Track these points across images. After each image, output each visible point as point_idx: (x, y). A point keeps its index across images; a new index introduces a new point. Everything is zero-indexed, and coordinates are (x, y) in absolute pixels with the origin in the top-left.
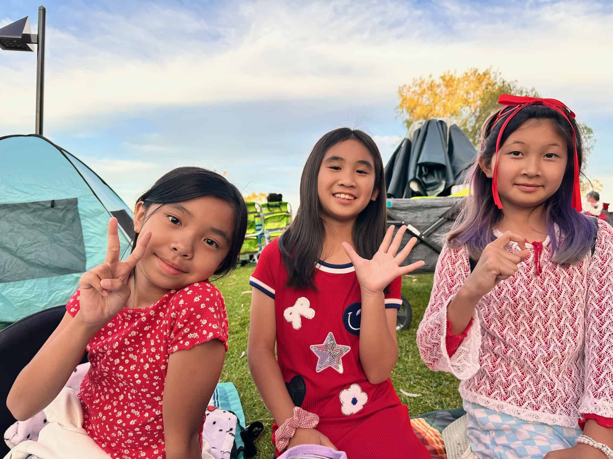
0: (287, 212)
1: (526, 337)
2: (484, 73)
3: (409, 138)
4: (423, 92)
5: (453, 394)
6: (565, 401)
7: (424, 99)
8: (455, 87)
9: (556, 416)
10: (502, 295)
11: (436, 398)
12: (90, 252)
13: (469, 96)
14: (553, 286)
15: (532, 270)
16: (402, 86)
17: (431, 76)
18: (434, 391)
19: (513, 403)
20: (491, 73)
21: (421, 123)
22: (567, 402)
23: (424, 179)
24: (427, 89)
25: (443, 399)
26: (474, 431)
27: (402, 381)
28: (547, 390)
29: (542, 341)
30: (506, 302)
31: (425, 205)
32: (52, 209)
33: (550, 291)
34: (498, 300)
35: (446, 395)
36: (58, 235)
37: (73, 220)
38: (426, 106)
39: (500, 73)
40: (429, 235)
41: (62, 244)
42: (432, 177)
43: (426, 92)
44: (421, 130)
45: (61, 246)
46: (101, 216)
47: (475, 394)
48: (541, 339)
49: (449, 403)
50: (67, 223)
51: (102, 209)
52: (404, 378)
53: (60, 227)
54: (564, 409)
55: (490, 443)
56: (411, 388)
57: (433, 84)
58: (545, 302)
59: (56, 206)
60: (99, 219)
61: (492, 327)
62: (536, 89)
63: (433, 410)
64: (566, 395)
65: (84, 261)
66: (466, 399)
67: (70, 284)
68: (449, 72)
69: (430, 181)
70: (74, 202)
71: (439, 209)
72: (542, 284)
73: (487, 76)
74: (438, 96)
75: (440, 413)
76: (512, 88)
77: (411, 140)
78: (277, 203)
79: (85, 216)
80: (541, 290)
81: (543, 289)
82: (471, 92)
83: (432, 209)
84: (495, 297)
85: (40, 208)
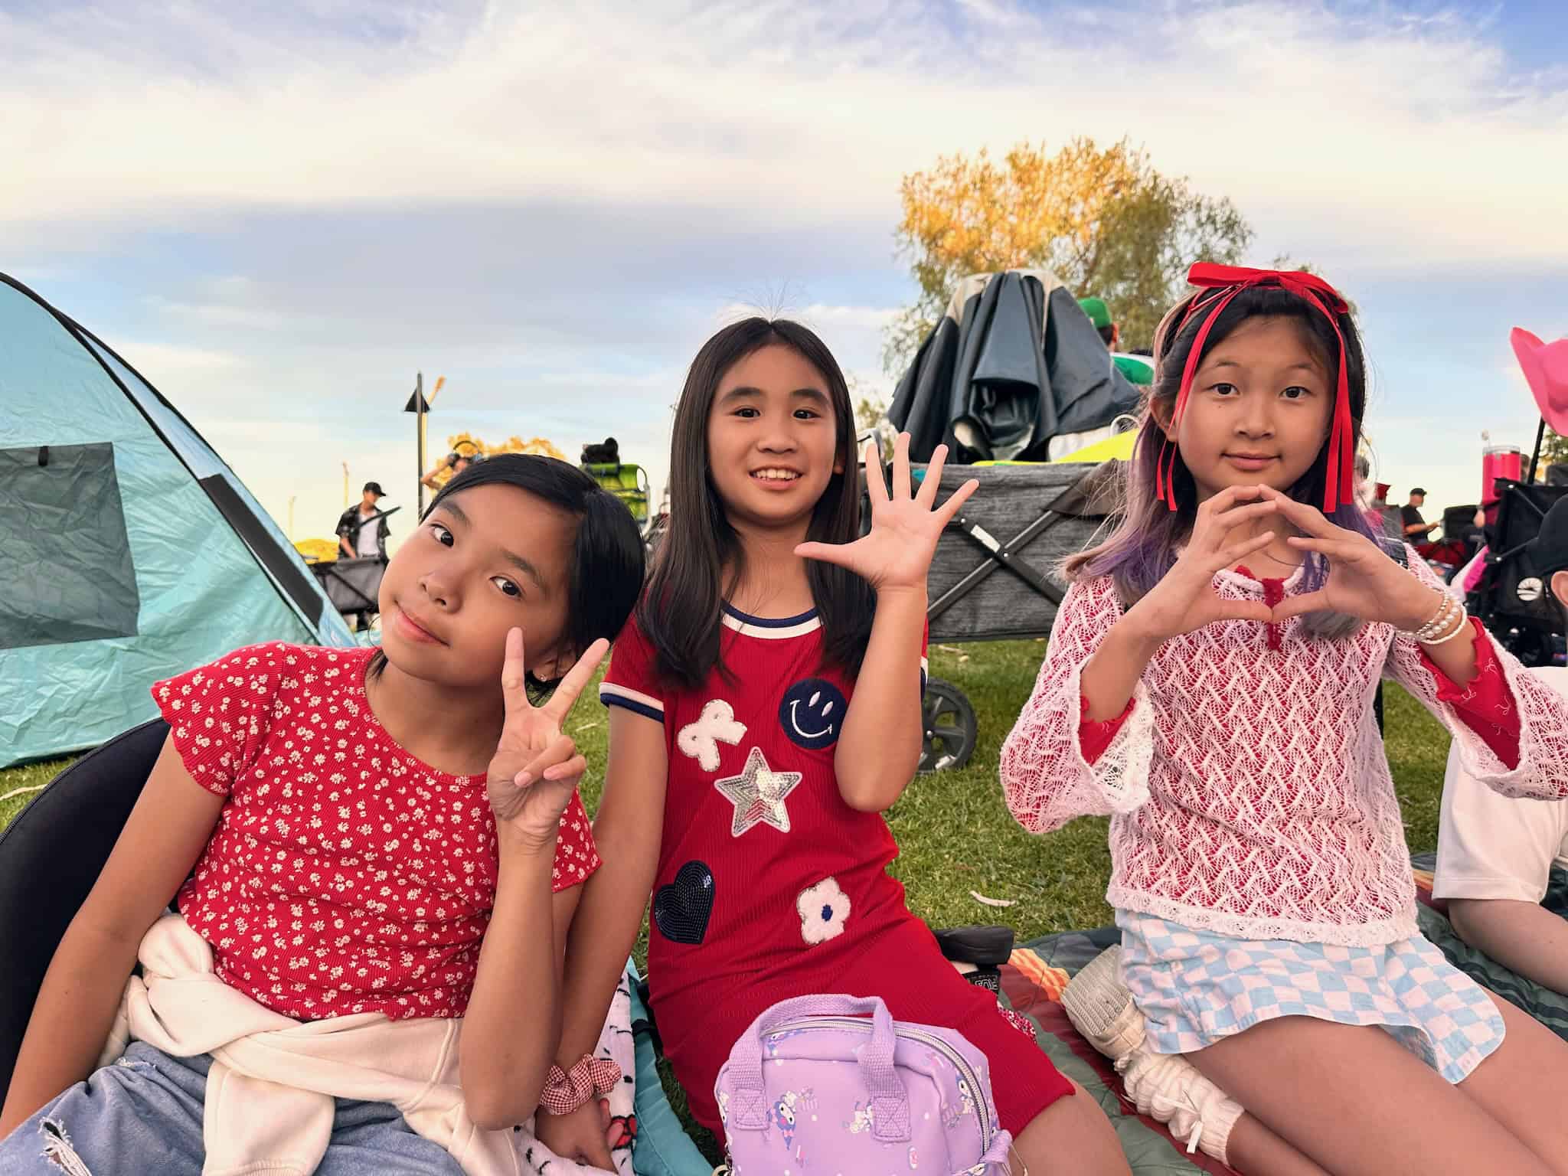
0: (637, 491)
1: (1248, 774)
2: (1108, 153)
3: (954, 317)
4: (962, 196)
5: (1087, 900)
6: (1328, 899)
7: (965, 213)
8: (1040, 184)
9: (1312, 926)
10: (1198, 685)
11: (1049, 908)
12: (148, 586)
13: (1071, 210)
14: (1303, 671)
15: (1259, 633)
16: (911, 175)
17: (983, 153)
18: (1043, 895)
19: (1229, 908)
20: (1127, 153)
21: (983, 281)
22: (1333, 900)
23: (987, 417)
24: (971, 187)
25: (1066, 910)
26: (1136, 968)
27: (969, 874)
28: (1293, 876)
29: (1281, 782)
30: (1206, 700)
31: (1011, 481)
32: (41, 470)
33: (1296, 680)
34: (1188, 696)
35: (1074, 902)
36: (58, 538)
37: (100, 501)
38: (969, 231)
39: (1148, 156)
40: (1017, 551)
41: (72, 562)
42: (1009, 415)
43: (970, 193)
44: (983, 296)
45: (71, 568)
46: (179, 491)
47: (1145, 894)
48: (1279, 778)
49: (1080, 919)
50: (84, 508)
51: (183, 474)
52: (974, 869)
53: (64, 519)
54: (1327, 913)
55: (1173, 986)
56: (992, 889)
57: (986, 173)
58: (1284, 703)
59: (53, 462)
60: (172, 499)
61: (1179, 752)
62: (1232, 200)
63: (1048, 932)
64: (1333, 887)
65: (134, 608)
66: (1125, 906)
67: (94, 665)
68: (1027, 147)
69: (1001, 422)
70: (103, 454)
71: (1043, 490)
72: (1282, 664)
73: (1118, 162)
74: (998, 206)
75: (1064, 938)
76: (1176, 195)
77: (959, 323)
78: (612, 466)
79: (135, 492)
80: (1278, 678)
81: (1283, 676)
82: (1078, 199)
83: (1027, 491)
84: (1181, 689)
85: (10, 467)
